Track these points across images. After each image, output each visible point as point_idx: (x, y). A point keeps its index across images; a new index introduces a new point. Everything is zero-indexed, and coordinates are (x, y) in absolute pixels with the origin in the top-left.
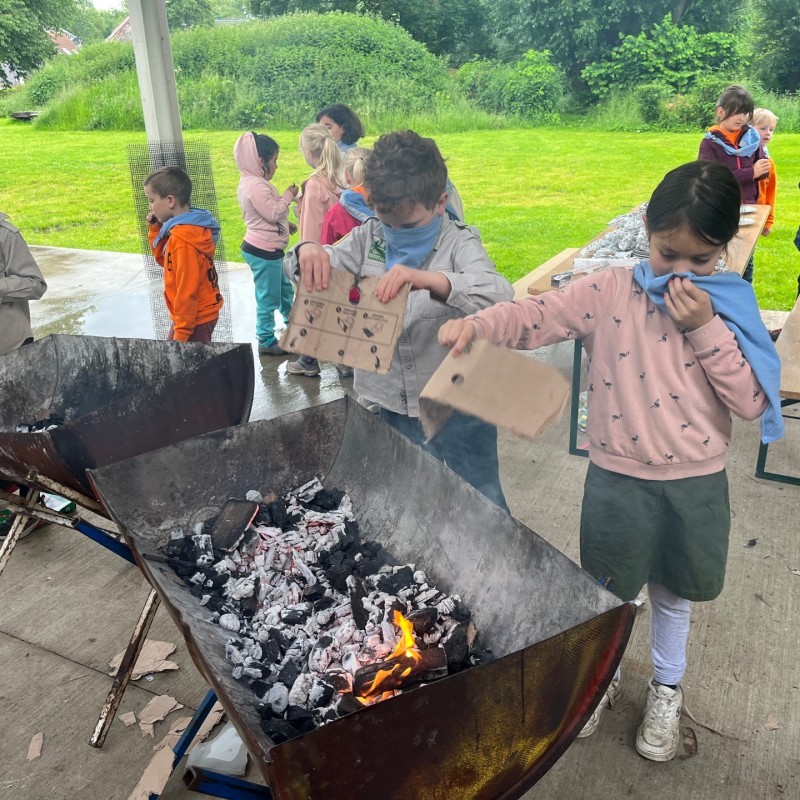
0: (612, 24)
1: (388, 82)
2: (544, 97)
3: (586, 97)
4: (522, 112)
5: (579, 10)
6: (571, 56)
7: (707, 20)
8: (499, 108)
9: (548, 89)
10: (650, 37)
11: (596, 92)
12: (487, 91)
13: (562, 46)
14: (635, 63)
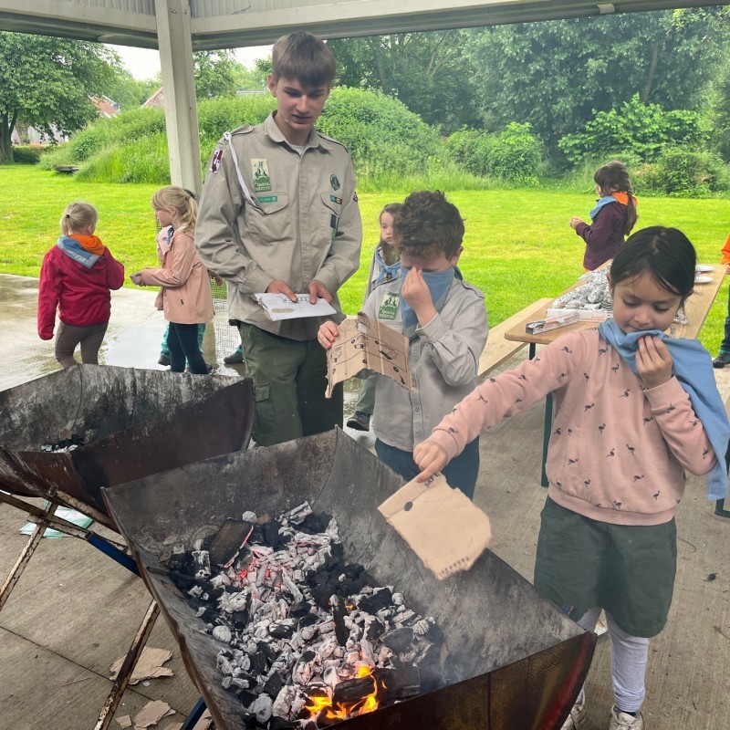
0: (586, 101)
1: (386, 147)
2: (525, 163)
3: (562, 164)
4: (504, 176)
5: (557, 89)
6: (549, 127)
7: (672, 99)
8: (484, 172)
9: (529, 156)
10: (619, 113)
11: (571, 159)
12: (473, 156)
13: (541, 120)
14: (606, 135)
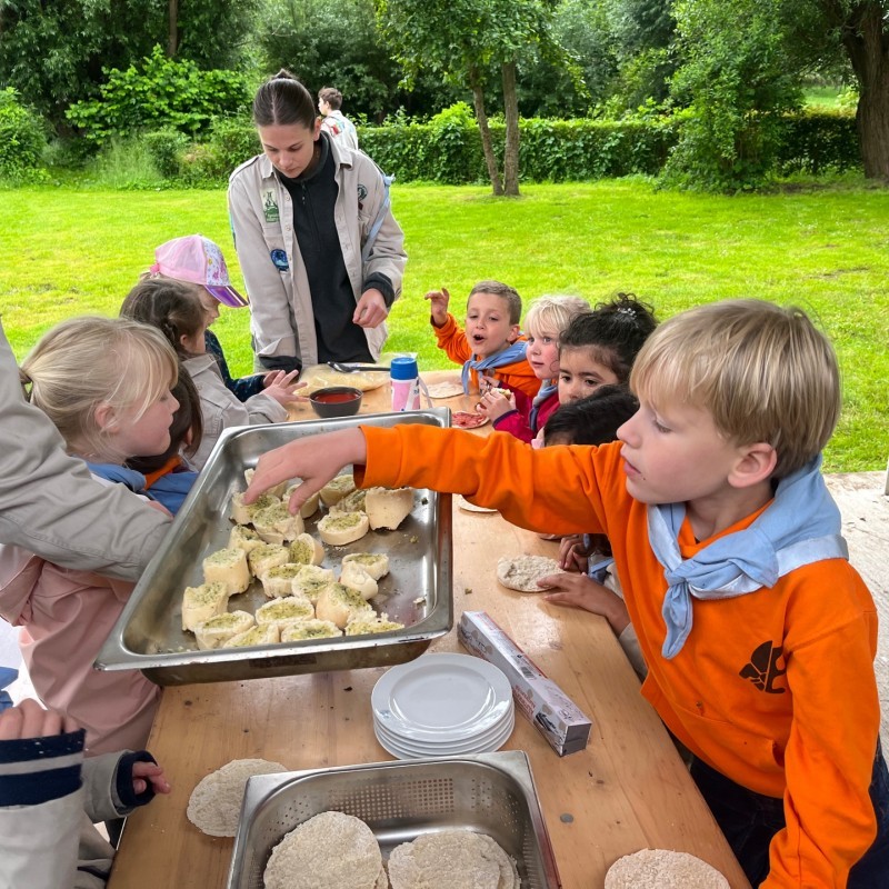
0: (92, 56)
2: (21, 147)
3: (79, 147)
5: (43, 34)
6: (46, 94)
7: (207, 56)
9: (25, 138)
10: (142, 73)
11: (91, 137)
13: (32, 81)
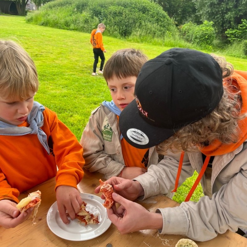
0: (240, 15)
1: (149, 25)
2: (208, 39)
4: (198, 43)
5: (228, 7)
6: (222, 25)
9: (210, 36)
11: (229, 39)
13: (220, 21)
